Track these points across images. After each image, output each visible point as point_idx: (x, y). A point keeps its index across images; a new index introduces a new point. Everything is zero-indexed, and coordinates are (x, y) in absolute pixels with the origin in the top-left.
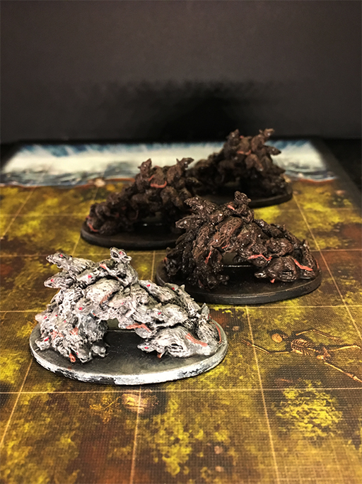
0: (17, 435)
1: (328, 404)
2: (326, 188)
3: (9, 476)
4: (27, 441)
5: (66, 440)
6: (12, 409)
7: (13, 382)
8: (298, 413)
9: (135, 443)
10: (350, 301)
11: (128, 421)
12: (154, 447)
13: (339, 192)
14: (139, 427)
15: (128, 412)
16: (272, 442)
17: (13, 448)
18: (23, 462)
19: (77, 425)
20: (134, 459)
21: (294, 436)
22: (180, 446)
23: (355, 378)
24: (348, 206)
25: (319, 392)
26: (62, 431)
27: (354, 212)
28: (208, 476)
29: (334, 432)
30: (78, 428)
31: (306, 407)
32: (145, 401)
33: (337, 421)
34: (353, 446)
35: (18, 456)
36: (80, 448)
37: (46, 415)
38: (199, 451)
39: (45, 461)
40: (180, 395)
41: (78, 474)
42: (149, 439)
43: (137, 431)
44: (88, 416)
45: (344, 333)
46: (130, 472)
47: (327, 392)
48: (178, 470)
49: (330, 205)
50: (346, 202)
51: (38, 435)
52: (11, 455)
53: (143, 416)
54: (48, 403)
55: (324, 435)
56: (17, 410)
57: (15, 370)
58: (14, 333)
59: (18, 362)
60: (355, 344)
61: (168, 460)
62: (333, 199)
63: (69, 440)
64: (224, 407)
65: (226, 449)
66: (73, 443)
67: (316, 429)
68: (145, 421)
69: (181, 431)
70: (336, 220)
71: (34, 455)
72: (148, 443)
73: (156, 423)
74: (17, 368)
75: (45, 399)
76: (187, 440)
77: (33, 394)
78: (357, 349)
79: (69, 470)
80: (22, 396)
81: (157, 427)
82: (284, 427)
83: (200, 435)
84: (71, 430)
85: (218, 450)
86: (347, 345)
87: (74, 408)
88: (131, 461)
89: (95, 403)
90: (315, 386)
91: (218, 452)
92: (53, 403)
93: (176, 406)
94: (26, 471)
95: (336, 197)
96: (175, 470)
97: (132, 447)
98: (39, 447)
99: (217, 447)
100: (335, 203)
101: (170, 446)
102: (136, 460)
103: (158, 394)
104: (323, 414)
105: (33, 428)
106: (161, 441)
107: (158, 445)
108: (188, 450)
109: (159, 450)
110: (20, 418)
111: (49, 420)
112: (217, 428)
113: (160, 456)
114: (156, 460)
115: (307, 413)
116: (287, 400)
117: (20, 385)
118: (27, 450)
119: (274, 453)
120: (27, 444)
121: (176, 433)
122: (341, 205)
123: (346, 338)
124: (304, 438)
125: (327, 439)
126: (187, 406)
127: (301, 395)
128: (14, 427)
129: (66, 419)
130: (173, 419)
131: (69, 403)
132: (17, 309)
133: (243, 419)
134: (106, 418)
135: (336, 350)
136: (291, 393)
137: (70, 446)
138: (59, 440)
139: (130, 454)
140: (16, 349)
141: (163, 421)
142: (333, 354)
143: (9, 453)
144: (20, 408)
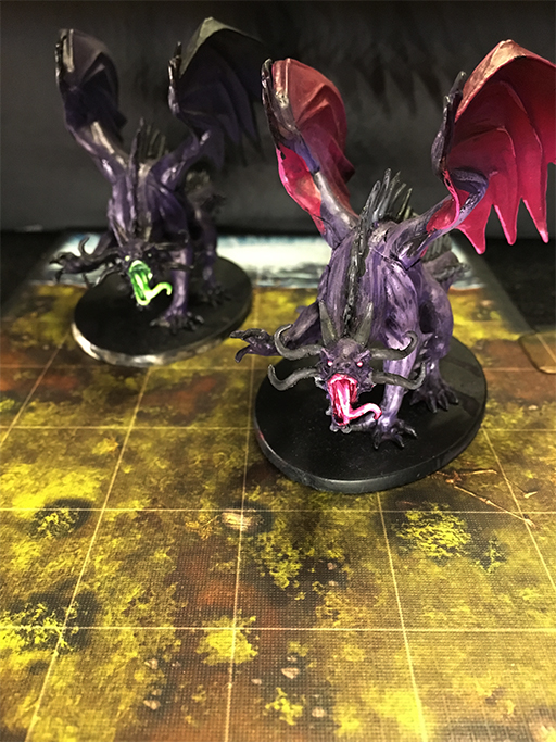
0: (104, 550)
1: (456, 526)
2: (470, 297)
3: (99, 588)
4: (117, 556)
5: (161, 555)
6: (95, 526)
7: (94, 499)
8: (421, 534)
9: (239, 559)
10: (489, 424)
11: (230, 539)
12: (260, 562)
13: (486, 303)
14: (242, 544)
15: (229, 530)
16: (391, 561)
17: (100, 562)
18: (114, 575)
19: (173, 541)
20: (238, 572)
21: (416, 555)
22: (290, 561)
23: (489, 502)
24: (495, 320)
25: (446, 515)
26: (156, 546)
27: (504, 326)
28: (320, 589)
29: (462, 553)
30: (174, 544)
31: (430, 529)
32: (248, 520)
33: (464, 542)
34: (482, 567)
35: (109, 570)
36: (177, 563)
37: (135, 531)
38: (310, 568)
39: (139, 574)
40: (287, 515)
41: (177, 586)
42: (255, 555)
43: (240, 548)
44: (185, 533)
45: (479, 458)
46: (234, 585)
47: (455, 515)
48: (288, 583)
49: (474, 317)
50: (494, 315)
51: (128, 551)
52: (100, 569)
53: (246, 534)
54: (137, 520)
55: (450, 555)
56: (101, 527)
57: (94, 488)
58: (89, 450)
59: (97, 479)
60: (491, 469)
61: (276, 575)
62: (477, 310)
63: (165, 555)
64: (337, 527)
65: (340, 566)
66: (169, 558)
67: (440, 549)
68: (249, 539)
69: (290, 549)
70: (480, 335)
71: (126, 569)
72: (253, 558)
73: (262, 541)
74: (97, 486)
75: (133, 517)
76: (297, 557)
77: (119, 511)
78: (492, 474)
79: (167, 582)
80: (105, 513)
81: (263, 544)
82: (405, 547)
83: (312, 552)
84: (166, 546)
85: (331, 567)
86: (481, 470)
87: (168, 525)
88: (235, 575)
89: (192, 521)
90: (441, 509)
91: (331, 568)
92: (143, 520)
93: (284, 525)
94: (118, 583)
95: (481, 308)
96: (283, 584)
97: (236, 563)
98: (131, 562)
99: (330, 564)
100: (479, 316)
101: (278, 562)
102: (241, 574)
103: (263, 514)
104: (449, 536)
105: (122, 543)
106: (267, 557)
107: (264, 560)
108: (298, 566)
109: (265, 566)
110: (107, 534)
111: (139, 536)
112: (330, 546)
113: (267, 570)
114: (263, 574)
115: (432, 535)
116: (409, 522)
117: (102, 502)
118: (117, 564)
119: (393, 571)
120: (117, 559)
121: (284, 550)
122: (487, 318)
123: (480, 462)
124: (427, 558)
125: (452, 559)
126: (296, 526)
127: (425, 517)
128: (100, 542)
129: (159, 536)
130: (280, 537)
131: (161, 521)
132: (89, 425)
133: (359, 539)
134: (205, 534)
135: (469, 474)
136: (414, 516)
137: (166, 561)
138: (153, 555)
139: (235, 568)
140: (94, 466)
141: (269, 539)
142: (464, 478)
143: (97, 567)
144: (104, 524)
